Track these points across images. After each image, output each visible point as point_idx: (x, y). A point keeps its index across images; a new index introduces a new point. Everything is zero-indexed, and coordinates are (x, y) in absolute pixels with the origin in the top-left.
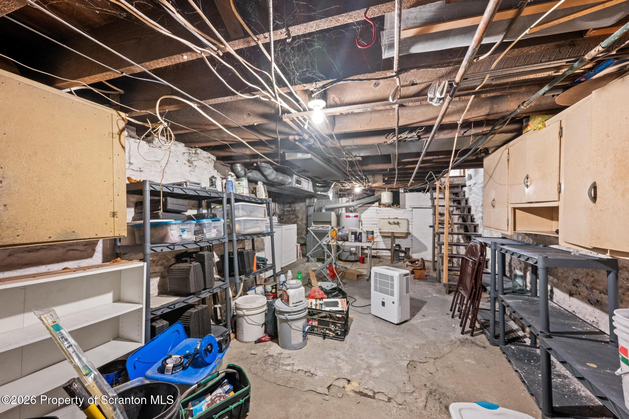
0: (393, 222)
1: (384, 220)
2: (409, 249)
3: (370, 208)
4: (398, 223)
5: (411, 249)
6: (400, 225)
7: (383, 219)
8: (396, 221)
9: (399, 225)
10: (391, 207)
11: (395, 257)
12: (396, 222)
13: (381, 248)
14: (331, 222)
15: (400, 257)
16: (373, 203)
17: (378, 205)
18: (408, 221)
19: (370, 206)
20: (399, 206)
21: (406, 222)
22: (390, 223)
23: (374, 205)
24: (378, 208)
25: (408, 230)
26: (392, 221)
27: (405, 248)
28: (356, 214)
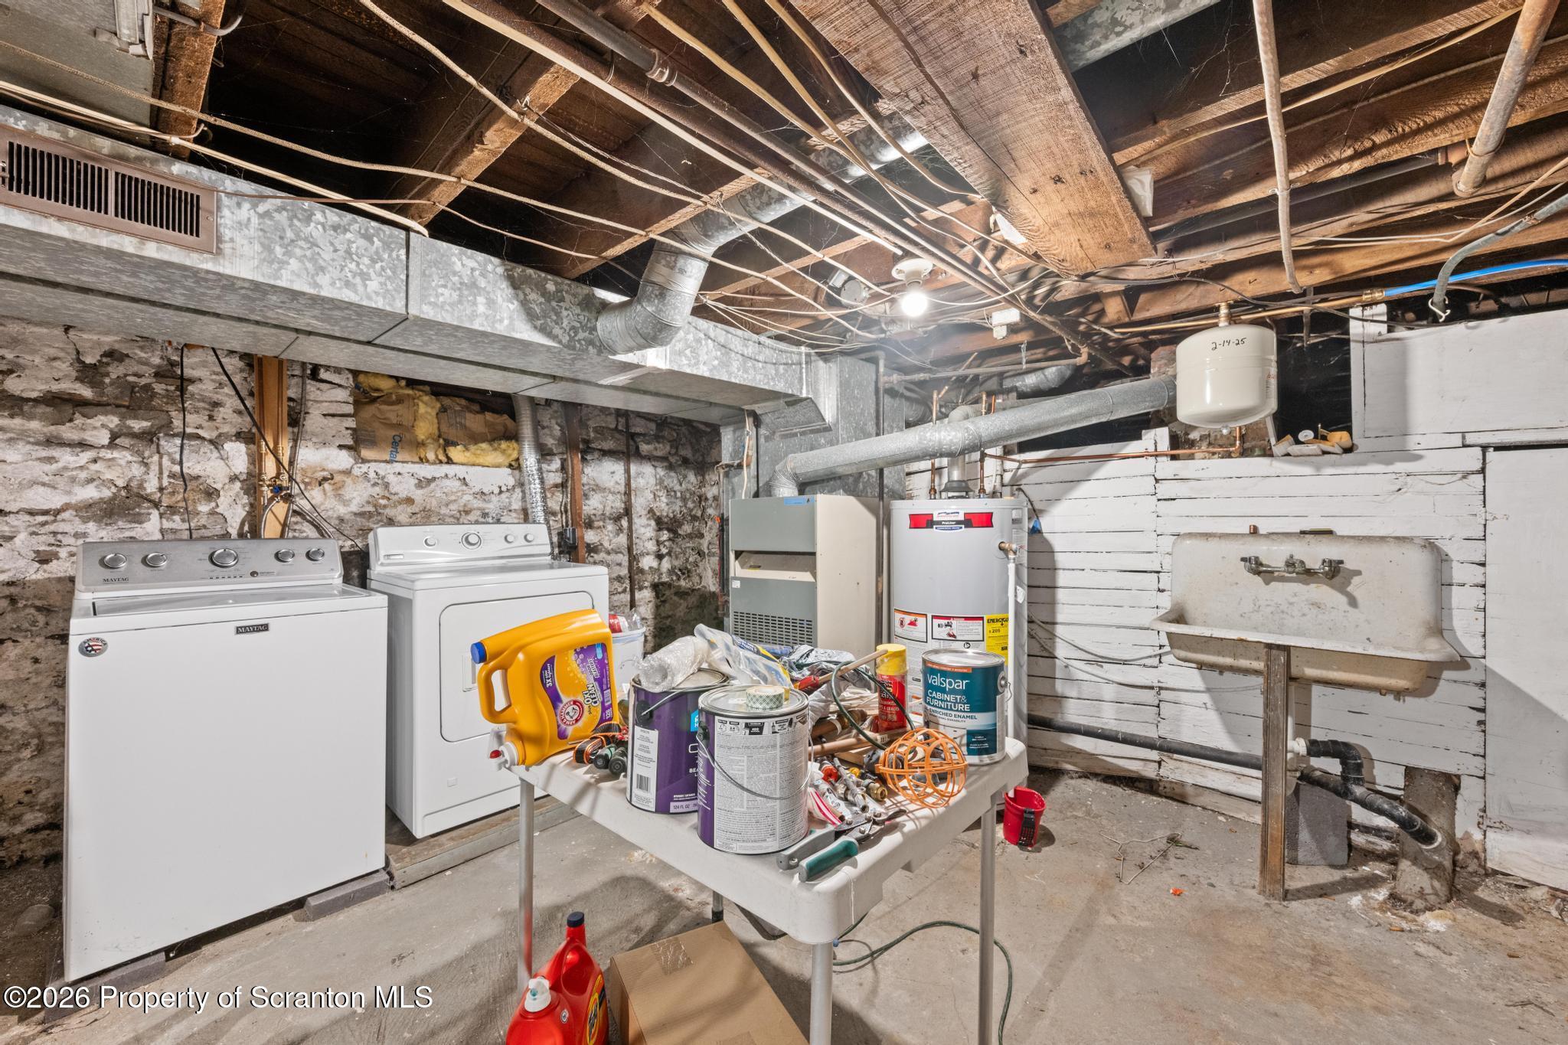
0: (1290, 564)
1: (1213, 544)
2: (1452, 783)
3: (1111, 467)
4: (1334, 572)
5: (1470, 789)
6: (1355, 586)
7: (1207, 536)
8: (1315, 554)
9: (1342, 590)
10: (1267, 453)
11: (1304, 836)
12: (1314, 564)
13: (1188, 735)
14: (813, 554)
15: (1351, 826)
16: (1128, 429)
17: (1164, 445)
18: (1441, 560)
19: (1109, 457)
20: (1339, 437)
21: (1418, 561)
22: (1256, 567)
23: (1133, 447)
24: (1167, 467)
25: (1438, 628)
26: (1275, 555)
27: (1410, 772)
28: (977, 505)
